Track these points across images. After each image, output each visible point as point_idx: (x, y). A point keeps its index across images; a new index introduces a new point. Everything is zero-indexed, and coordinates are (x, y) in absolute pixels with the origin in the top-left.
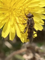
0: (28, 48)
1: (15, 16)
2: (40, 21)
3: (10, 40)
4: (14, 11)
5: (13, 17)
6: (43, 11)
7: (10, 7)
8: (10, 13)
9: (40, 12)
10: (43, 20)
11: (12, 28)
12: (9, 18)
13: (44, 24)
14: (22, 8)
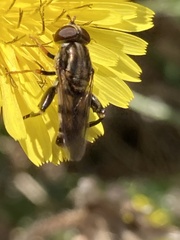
6: (134, 16)
9: (118, 21)
13: (141, 77)
14: (29, 5)
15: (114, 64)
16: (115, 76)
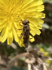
0: (30, 52)
1: (13, 21)
3: (8, 44)
4: (12, 16)
5: (11, 22)
7: (8, 13)
8: (8, 19)
11: (10, 33)
12: (7, 23)
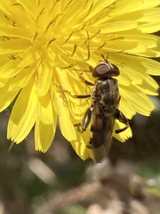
0: (104, 182)
1: (53, 64)
2: (144, 82)
3: (37, 149)
4: (49, 49)
6: (154, 46)
7: (37, 35)
8: (38, 57)
9: (144, 50)
10: (154, 77)
11: (44, 109)
14: (78, 38)
15: (140, 82)
16: (141, 92)
